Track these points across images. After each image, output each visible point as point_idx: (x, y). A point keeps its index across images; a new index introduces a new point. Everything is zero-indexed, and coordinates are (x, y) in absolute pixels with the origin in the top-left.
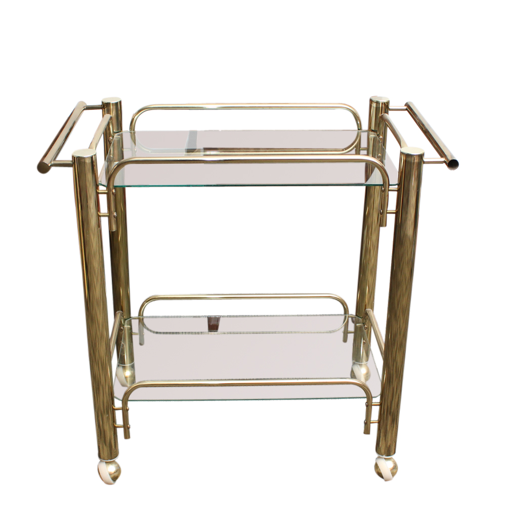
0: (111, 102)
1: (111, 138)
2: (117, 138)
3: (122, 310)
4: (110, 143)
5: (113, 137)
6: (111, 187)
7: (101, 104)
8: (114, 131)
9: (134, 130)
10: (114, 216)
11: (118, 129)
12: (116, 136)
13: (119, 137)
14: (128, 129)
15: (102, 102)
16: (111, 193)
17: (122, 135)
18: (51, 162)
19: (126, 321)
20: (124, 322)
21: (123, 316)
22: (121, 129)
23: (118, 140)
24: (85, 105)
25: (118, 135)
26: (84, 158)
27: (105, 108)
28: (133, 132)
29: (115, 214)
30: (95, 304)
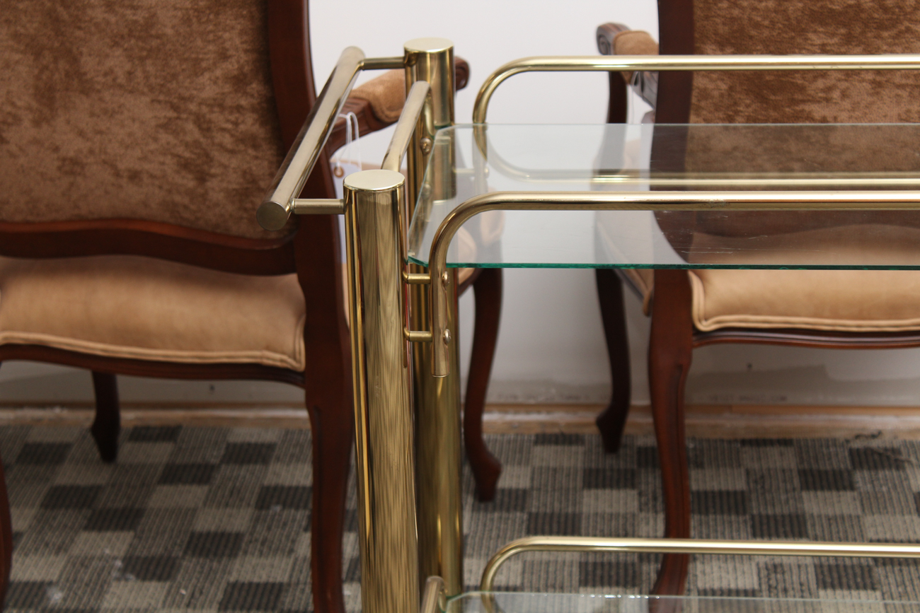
0: (429, 51)
1: (428, 140)
2: (442, 141)
3: (440, 574)
4: (425, 154)
5: (432, 138)
6: (440, 267)
7: (402, 54)
8: (435, 122)
9: (483, 122)
10: (444, 339)
11: (443, 119)
12: (439, 136)
13: (448, 138)
14: (469, 120)
15: (406, 51)
16: (439, 280)
17: (452, 134)
18: (290, 202)
19: (450, 603)
20: (445, 605)
21: (443, 590)
22: (452, 119)
23: (442, 146)
24: (361, 58)
25: (445, 134)
26: (374, 193)
27: (411, 66)
28: (480, 125)
29: (447, 335)
30: (388, 553)
